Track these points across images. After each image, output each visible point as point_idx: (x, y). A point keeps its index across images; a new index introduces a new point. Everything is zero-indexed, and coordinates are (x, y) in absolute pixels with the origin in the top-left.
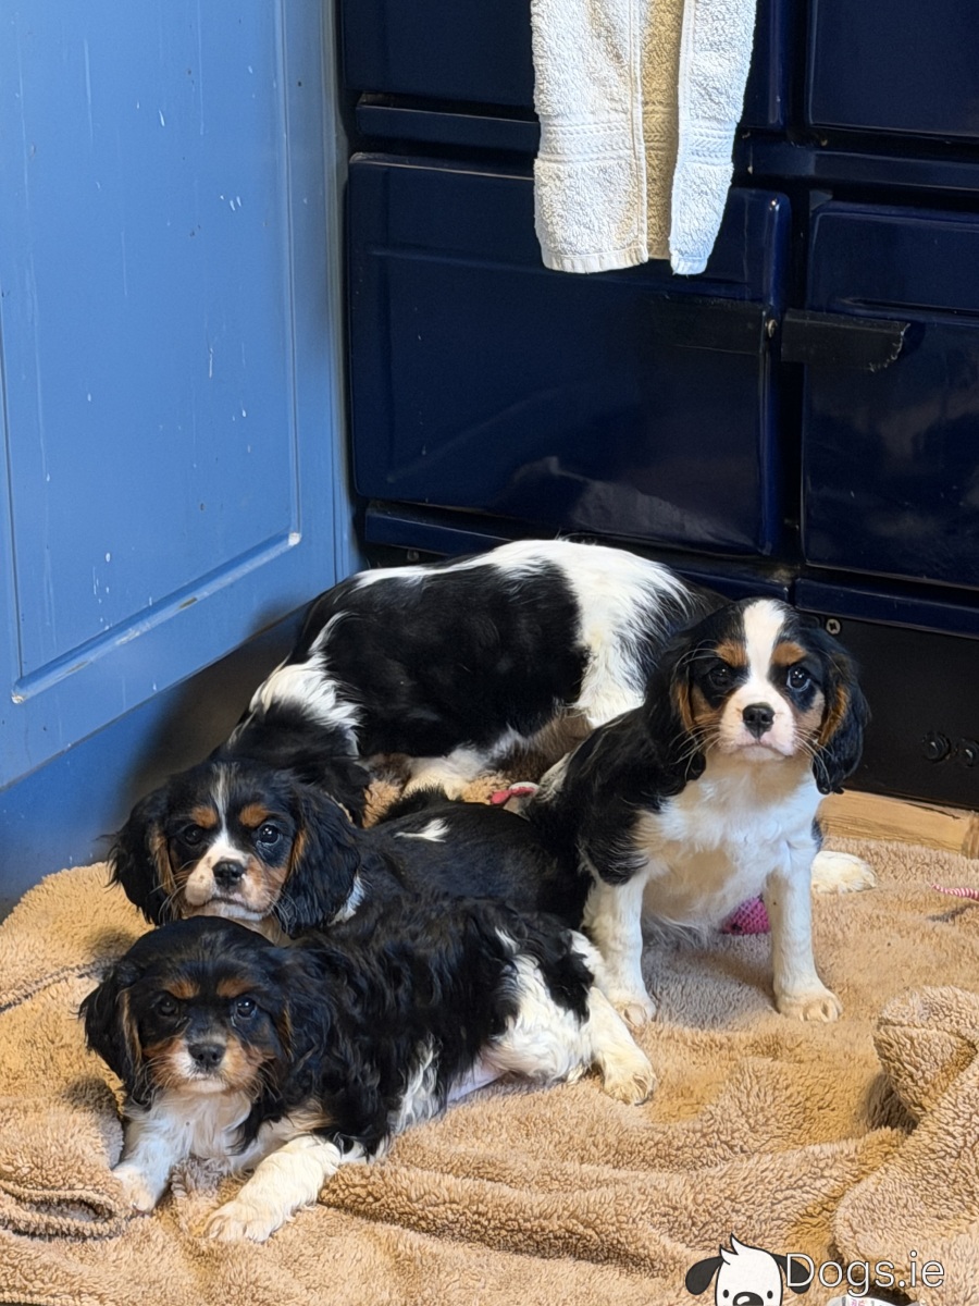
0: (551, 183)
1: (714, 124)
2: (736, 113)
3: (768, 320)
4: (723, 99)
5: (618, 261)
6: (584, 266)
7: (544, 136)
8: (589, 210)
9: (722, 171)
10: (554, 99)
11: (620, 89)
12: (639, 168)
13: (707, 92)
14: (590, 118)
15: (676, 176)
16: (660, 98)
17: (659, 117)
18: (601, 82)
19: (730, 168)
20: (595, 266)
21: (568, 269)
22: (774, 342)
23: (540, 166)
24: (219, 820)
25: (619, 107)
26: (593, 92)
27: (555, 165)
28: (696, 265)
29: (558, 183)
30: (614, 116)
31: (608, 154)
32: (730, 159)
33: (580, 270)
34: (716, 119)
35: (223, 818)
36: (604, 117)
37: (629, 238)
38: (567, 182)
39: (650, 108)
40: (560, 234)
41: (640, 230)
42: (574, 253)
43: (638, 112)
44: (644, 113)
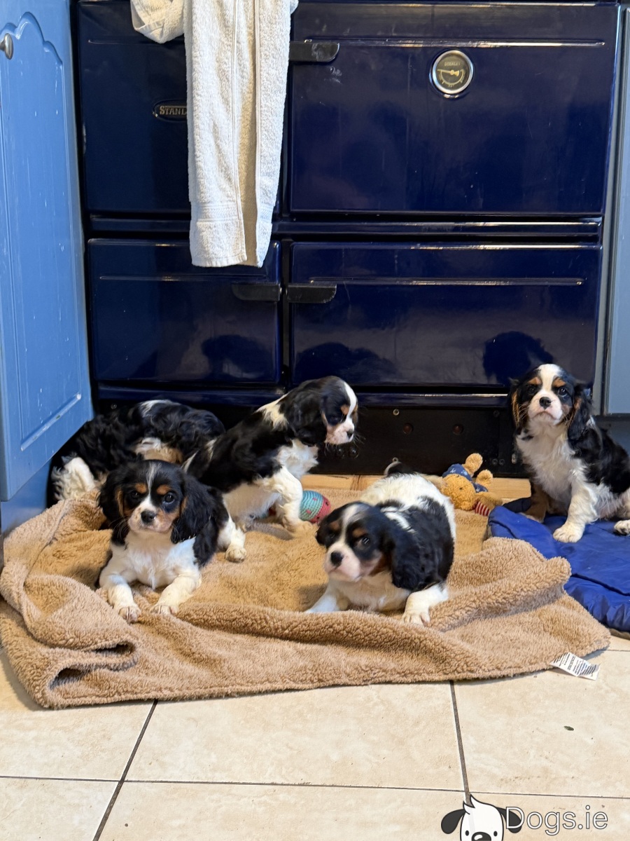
2: (274, 202)
4: (271, 196)
5: (233, 261)
6: (221, 263)
8: (222, 241)
9: (269, 226)
10: (208, 195)
11: (231, 192)
12: (240, 223)
14: (220, 204)
15: (257, 225)
18: (224, 190)
20: (225, 264)
23: (201, 224)
24: (148, 490)
25: (231, 199)
26: (221, 194)
27: (207, 223)
29: (210, 230)
30: (229, 203)
31: (228, 218)
33: (219, 265)
34: (269, 204)
35: (150, 489)
36: (225, 203)
37: (238, 251)
41: (242, 248)
42: (217, 258)
43: (240, 202)
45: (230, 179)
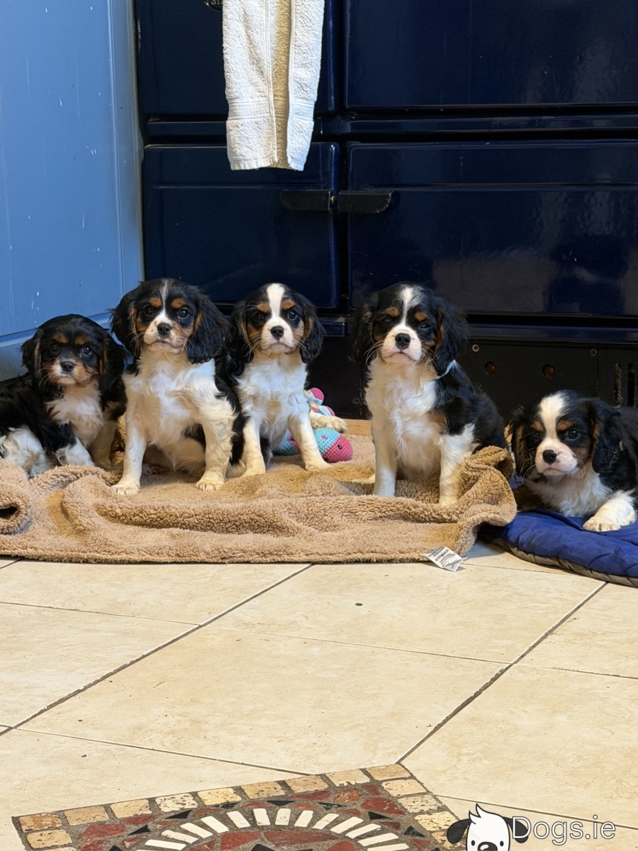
0: (234, 129)
1: (305, 101)
2: (314, 96)
3: (331, 197)
4: (308, 89)
5: (264, 163)
6: (249, 166)
7: (230, 108)
8: (251, 141)
9: (308, 124)
10: (234, 90)
11: (263, 87)
12: (272, 121)
13: (302, 86)
14: (251, 100)
15: (289, 123)
16: (281, 94)
17: (280, 103)
18: (255, 85)
19: (313, 123)
20: (255, 166)
21: (243, 168)
22: (334, 205)
23: (230, 123)
25: (262, 94)
26: (251, 89)
27: (235, 121)
28: (299, 166)
29: (237, 128)
30: (261, 99)
31: (259, 116)
32: (312, 119)
33: (248, 168)
34: (306, 99)
35: (164, 303)
36: (257, 99)
37: (269, 153)
38: (241, 128)
39: (276, 98)
40: (238, 152)
41: (274, 149)
42: (245, 160)
43: (272, 97)
44: (274, 100)
45: (262, 72)
